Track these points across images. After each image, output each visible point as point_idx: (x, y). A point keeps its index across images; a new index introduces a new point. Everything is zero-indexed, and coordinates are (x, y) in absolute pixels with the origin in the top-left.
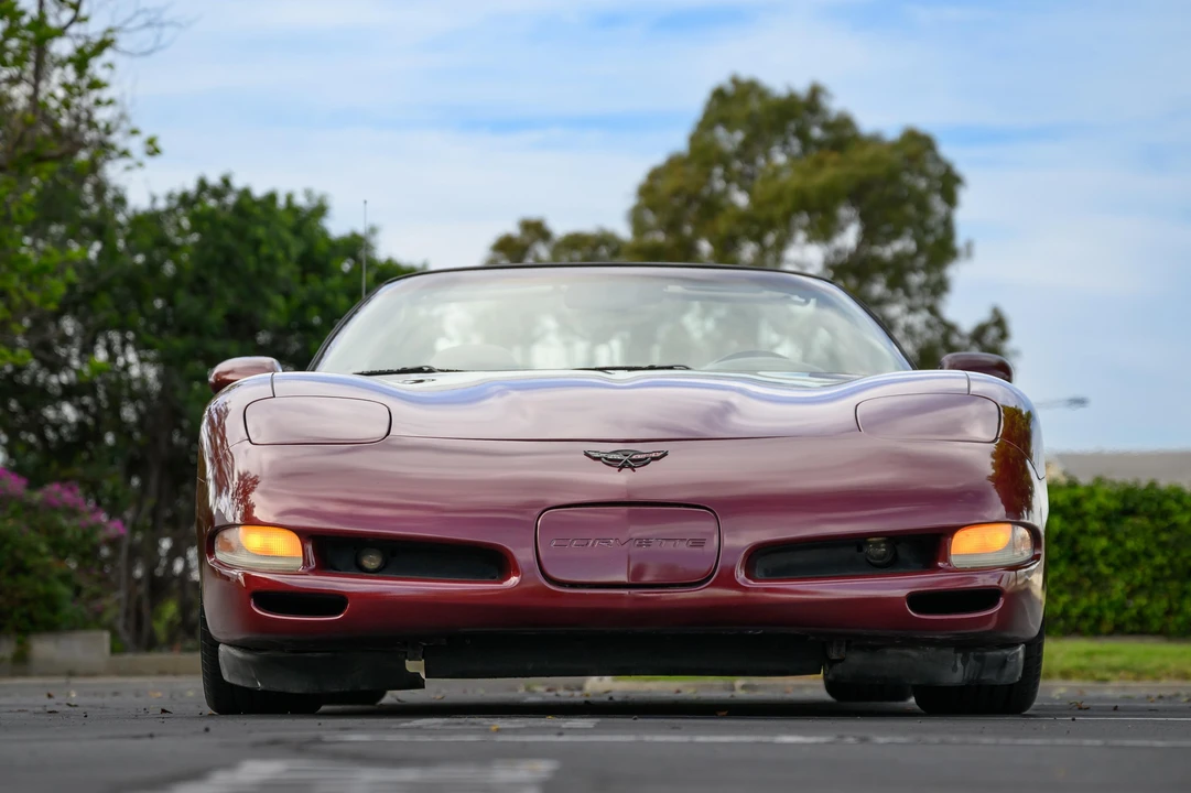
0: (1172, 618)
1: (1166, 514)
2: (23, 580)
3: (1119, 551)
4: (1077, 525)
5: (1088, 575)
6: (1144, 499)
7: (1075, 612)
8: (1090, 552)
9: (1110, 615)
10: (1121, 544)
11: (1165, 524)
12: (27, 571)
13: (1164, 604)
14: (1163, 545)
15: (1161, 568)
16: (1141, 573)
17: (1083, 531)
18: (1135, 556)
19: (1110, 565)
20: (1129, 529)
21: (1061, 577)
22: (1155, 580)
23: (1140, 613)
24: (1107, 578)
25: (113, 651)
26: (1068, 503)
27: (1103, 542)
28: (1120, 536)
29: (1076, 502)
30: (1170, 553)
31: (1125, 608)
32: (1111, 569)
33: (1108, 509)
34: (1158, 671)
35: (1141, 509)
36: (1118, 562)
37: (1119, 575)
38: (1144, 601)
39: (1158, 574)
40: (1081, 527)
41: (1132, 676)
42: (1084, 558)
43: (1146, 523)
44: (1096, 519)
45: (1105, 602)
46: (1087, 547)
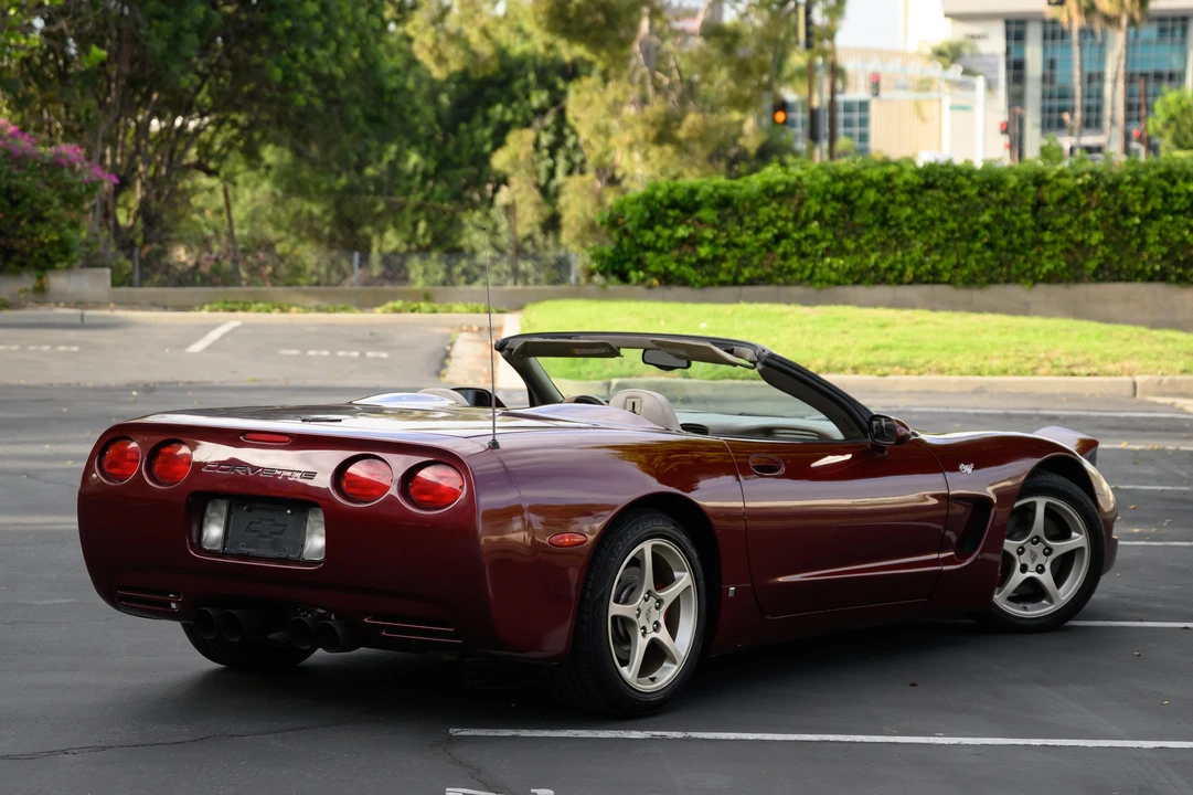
0: (958, 271)
1: (957, 188)
2: (40, 227)
3: (920, 217)
4: (888, 196)
5: (895, 236)
6: (941, 174)
7: (884, 265)
8: (898, 217)
9: (910, 271)
10: (921, 212)
11: (957, 196)
12: (44, 220)
13: (953, 260)
14: (955, 213)
15: (953, 232)
16: (937, 235)
17: (892, 202)
18: (932, 221)
19: (911, 228)
20: (929, 199)
21: (875, 237)
22: (947, 240)
23: (933, 267)
24: (909, 239)
25: (115, 284)
26: (881, 178)
27: (909, 211)
28: (921, 206)
29: (888, 178)
30: (960, 219)
31: (922, 263)
32: (913, 232)
33: (913, 184)
34: (923, 366)
35: (939, 183)
36: (918, 226)
37: (919, 236)
38: (938, 258)
39: (950, 236)
40: (891, 198)
41: (904, 371)
42: (892, 223)
43: (942, 195)
44: (903, 192)
45: (907, 258)
46: (895, 215)
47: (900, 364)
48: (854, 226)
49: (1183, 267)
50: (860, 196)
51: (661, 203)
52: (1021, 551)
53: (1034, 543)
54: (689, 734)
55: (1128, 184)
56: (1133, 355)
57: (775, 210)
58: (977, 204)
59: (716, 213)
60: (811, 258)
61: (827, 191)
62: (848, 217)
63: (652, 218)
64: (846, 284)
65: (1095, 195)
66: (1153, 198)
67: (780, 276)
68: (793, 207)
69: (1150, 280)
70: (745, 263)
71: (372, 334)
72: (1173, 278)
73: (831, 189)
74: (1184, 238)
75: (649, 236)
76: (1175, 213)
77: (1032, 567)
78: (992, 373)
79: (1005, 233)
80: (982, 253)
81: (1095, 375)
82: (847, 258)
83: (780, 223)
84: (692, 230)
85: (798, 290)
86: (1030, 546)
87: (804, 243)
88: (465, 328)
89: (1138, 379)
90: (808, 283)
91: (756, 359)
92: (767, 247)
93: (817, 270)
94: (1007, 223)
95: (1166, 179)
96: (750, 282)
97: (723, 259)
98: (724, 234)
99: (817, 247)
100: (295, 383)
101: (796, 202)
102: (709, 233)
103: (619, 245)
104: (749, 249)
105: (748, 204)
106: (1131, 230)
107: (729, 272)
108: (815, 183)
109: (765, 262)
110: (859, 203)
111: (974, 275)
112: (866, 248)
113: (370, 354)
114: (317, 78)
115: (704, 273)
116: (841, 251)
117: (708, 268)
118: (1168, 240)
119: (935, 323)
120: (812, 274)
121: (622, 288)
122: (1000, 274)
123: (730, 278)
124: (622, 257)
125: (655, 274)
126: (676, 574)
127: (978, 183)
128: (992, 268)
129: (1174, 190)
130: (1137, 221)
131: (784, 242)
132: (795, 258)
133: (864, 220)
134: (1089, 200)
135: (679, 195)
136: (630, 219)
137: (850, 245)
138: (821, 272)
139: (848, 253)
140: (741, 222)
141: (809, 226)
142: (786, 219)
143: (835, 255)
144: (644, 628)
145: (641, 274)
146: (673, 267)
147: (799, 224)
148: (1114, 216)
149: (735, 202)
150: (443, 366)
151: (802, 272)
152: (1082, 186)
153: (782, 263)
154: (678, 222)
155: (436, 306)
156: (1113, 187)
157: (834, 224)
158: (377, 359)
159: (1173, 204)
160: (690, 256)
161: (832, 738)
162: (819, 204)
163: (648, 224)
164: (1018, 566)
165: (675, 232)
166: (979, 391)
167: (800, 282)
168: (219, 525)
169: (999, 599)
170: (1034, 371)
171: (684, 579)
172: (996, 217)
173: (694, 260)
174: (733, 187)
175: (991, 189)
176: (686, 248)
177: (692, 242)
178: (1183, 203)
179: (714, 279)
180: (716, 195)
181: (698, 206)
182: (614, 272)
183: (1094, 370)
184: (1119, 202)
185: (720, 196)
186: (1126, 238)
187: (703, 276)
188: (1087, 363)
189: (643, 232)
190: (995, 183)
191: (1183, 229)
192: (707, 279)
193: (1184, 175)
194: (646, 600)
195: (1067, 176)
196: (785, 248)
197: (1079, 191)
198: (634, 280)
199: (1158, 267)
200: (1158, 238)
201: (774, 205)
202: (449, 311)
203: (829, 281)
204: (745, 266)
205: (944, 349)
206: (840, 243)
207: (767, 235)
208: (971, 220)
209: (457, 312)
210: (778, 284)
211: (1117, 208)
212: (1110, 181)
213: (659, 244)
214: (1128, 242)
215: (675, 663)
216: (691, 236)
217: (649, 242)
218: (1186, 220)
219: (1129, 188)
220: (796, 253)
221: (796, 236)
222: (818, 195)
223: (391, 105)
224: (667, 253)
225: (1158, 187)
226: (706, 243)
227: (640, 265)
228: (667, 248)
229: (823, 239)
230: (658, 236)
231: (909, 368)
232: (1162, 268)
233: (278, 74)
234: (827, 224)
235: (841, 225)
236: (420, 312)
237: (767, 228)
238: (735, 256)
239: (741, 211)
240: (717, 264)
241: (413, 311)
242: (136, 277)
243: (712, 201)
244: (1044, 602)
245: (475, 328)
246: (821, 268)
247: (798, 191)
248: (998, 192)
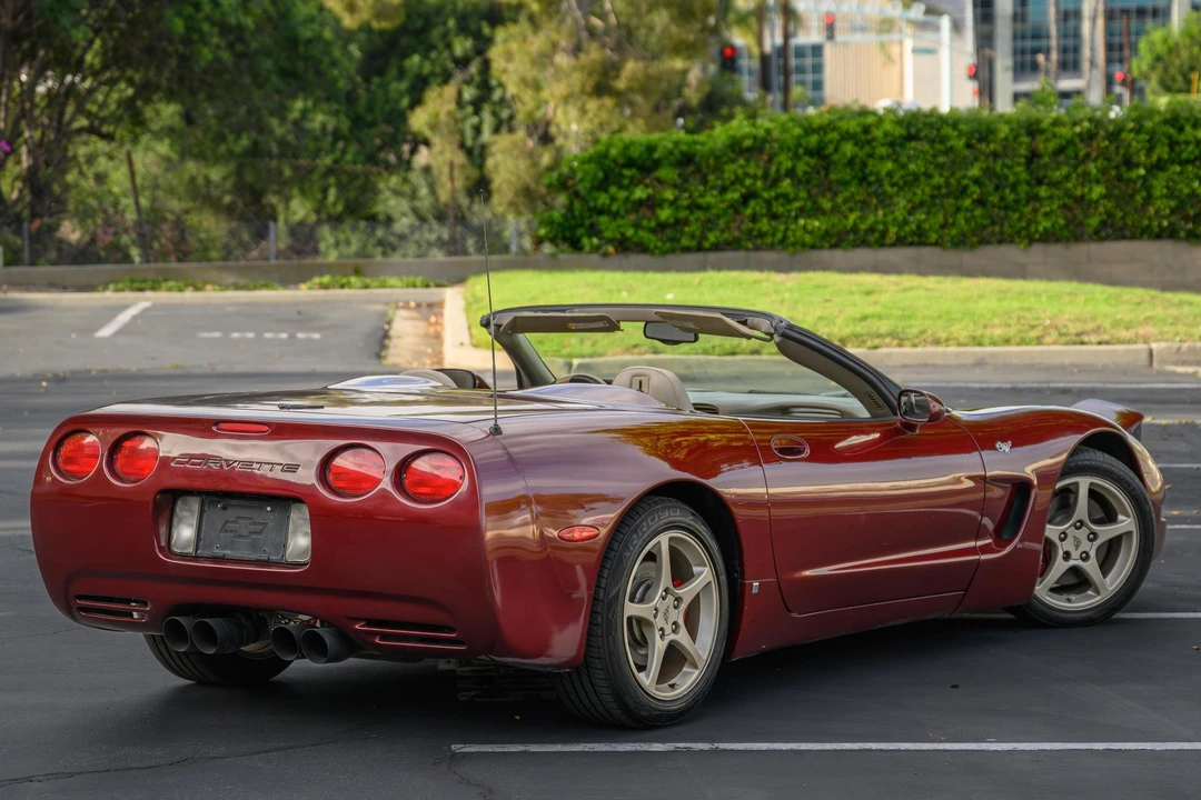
0: (946, 231)
1: (943, 140)
3: (902, 172)
4: (867, 149)
5: (876, 194)
6: (925, 124)
7: (863, 227)
8: (878, 173)
9: (893, 230)
10: (904, 166)
11: (941, 147)
13: (940, 218)
15: (939, 188)
16: (922, 191)
17: (871, 156)
18: (916, 177)
19: (893, 185)
20: (912, 152)
21: (853, 196)
22: (933, 197)
23: (919, 227)
24: (891, 197)
25: (7, 263)
26: (859, 129)
27: (890, 165)
28: (903, 159)
29: (866, 130)
30: (946, 174)
31: (906, 222)
32: (895, 189)
33: (893, 135)
34: (917, 337)
35: (922, 134)
36: (901, 182)
37: (902, 193)
38: (923, 217)
39: (936, 192)
40: (871, 151)
41: (896, 342)
42: (872, 179)
43: (926, 146)
44: (883, 145)
45: (890, 218)
46: (875, 170)
47: (893, 335)
48: (831, 182)
49: (1194, 223)
50: (836, 150)
51: (615, 161)
52: (1064, 536)
53: (1077, 528)
54: (716, 745)
55: (1131, 131)
56: (1148, 319)
57: (742, 167)
58: (965, 157)
59: (677, 171)
60: (783, 219)
61: (799, 145)
62: (823, 174)
63: (606, 178)
64: (822, 248)
65: (1095, 144)
66: (1159, 146)
67: (750, 239)
68: (762, 163)
69: (1158, 237)
70: (710, 225)
71: (299, 313)
72: (1182, 234)
73: (804, 142)
74: (1194, 191)
75: (603, 199)
76: (1183, 163)
77: (1075, 554)
78: (994, 344)
79: (997, 188)
80: (972, 211)
81: (1107, 343)
82: (822, 218)
83: (748, 182)
84: (650, 191)
85: (770, 256)
86: (1072, 532)
87: (774, 203)
88: (401, 304)
89: (1154, 346)
90: (780, 247)
91: (773, 331)
92: (736, 208)
93: (790, 233)
94: (998, 177)
95: (1173, 126)
96: (716, 248)
97: (686, 222)
98: (686, 195)
99: (788, 207)
100: (221, 369)
101: (765, 157)
102: (669, 194)
103: (570, 208)
104: (714, 211)
105: (711, 161)
106: (1135, 182)
107: (693, 236)
108: (785, 136)
109: (733, 225)
110: (835, 157)
111: (964, 235)
112: (844, 208)
113: (300, 335)
114: (224, 29)
115: (665, 238)
116: (817, 211)
117: (668, 232)
118: (1176, 193)
119: (927, 289)
120: (784, 238)
121: (575, 257)
122: (993, 234)
123: (694, 243)
124: (573, 223)
125: (610, 241)
126: (696, 569)
127: (965, 134)
128: (984, 227)
129: (1182, 138)
130: (1142, 171)
131: (752, 203)
132: (765, 221)
133: (839, 176)
134: (1089, 150)
135: (635, 153)
136: (582, 180)
137: (827, 205)
138: (794, 236)
139: (824, 213)
140: (704, 181)
141: (780, 184)
142: (755, 177)
143: (809, 216)
144: (662, 629)
145: (595, 241)
146: (630, 232)
147: (769, 182)
148: (1117, 167)
149: (697, 159)
150: (384, 347)
151: (774, 235)
152: (1080, 135)
153: (751, 225)
154: (634, 182)
155: (368, 280)
156: (1114, 136)
157: (808, 182)
158: (309, 340)
159: (1181, 152)
160: (649, 220)
161: (874, 746)
162: (791, 159)
163: (602, 186)
164: (1061, 553)
165: (631, 193)
166: (980, 363)
167: (771, 247)
168: (191, 525)
169: (1041, 590)
170: (1039, 341)
171: (704, 575)
172: (986, 171)
173: (653, 224)
174: (695, 143)
175: (981, 139)
176: (644, 211)
177: (651, 204)
178: (1192, 152)
179: (676, 245)
180: (676, 152)
181: (657, 164)
182: (565, 239)
183: (1106, 337)
184: (1122, 151)
185: (682, 153)
186: (1130, 191)
187: (664, 242)
188: (1097, 330)
189: (596, 194)
190: (984, 134)
191: (1192, 180)
192: (668, 245)
193: (1192, 120)
194: (664, 598)
195: (1063, 124)
196: (754, 209)
197: (1077, 140)
198: (587, 248)
199: (1165, 223)
200: (1165, 191)
201: (741, 162)
202: (383, 286)
203: (804, 245)
204: (710, 230)
205: (940, 317)
206: (815, 203)
207: (733, 195)
208: (958, 175)
209: (392, 287)
210: (747, 249)
211: (1118, 159)
212: (1111, 128)
213: (615, 207)
214: (1132, 196)
215: (696, 667)
216: (649, 198)
217: (603, 205)
218: (1196, 171)
219: (1132, 135)
220: (766, 215)
221: (766, 195)
222: (789, 149)
223: (306, 58)
224: (623, 217)
225: (1164, 133)
226: (666, 205)
227: (593, 230)
228: (622, 212)
229: (796, 199)
230: (613, 199)
231: (903, 340)
232: (1171, 224)
233: (179, 25)
234: (800, 182)
235: (815, 182)
236: (350, 287)
237: (733, 187)
238: (698, 219)
239: (705, 170)
240: (679, 228)
241: (342, 287)
242: (26, 254)
243: (672, 158)
244: (1090, 592)
245: (413, 304)
246: (794, 231)
247: (767, 146)
248: (988, 143)
